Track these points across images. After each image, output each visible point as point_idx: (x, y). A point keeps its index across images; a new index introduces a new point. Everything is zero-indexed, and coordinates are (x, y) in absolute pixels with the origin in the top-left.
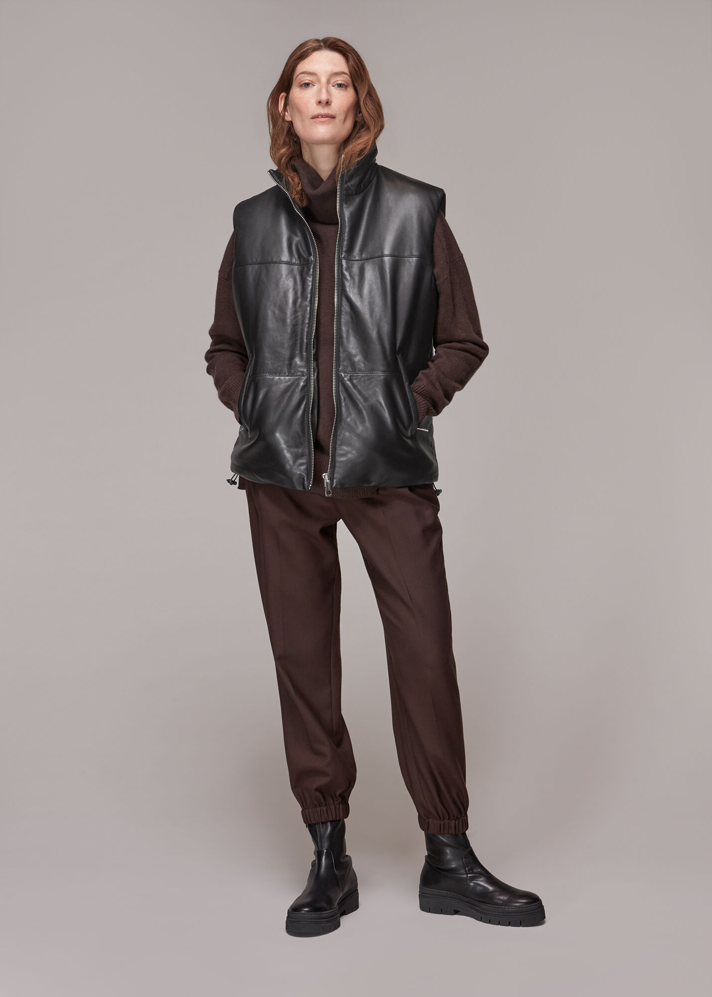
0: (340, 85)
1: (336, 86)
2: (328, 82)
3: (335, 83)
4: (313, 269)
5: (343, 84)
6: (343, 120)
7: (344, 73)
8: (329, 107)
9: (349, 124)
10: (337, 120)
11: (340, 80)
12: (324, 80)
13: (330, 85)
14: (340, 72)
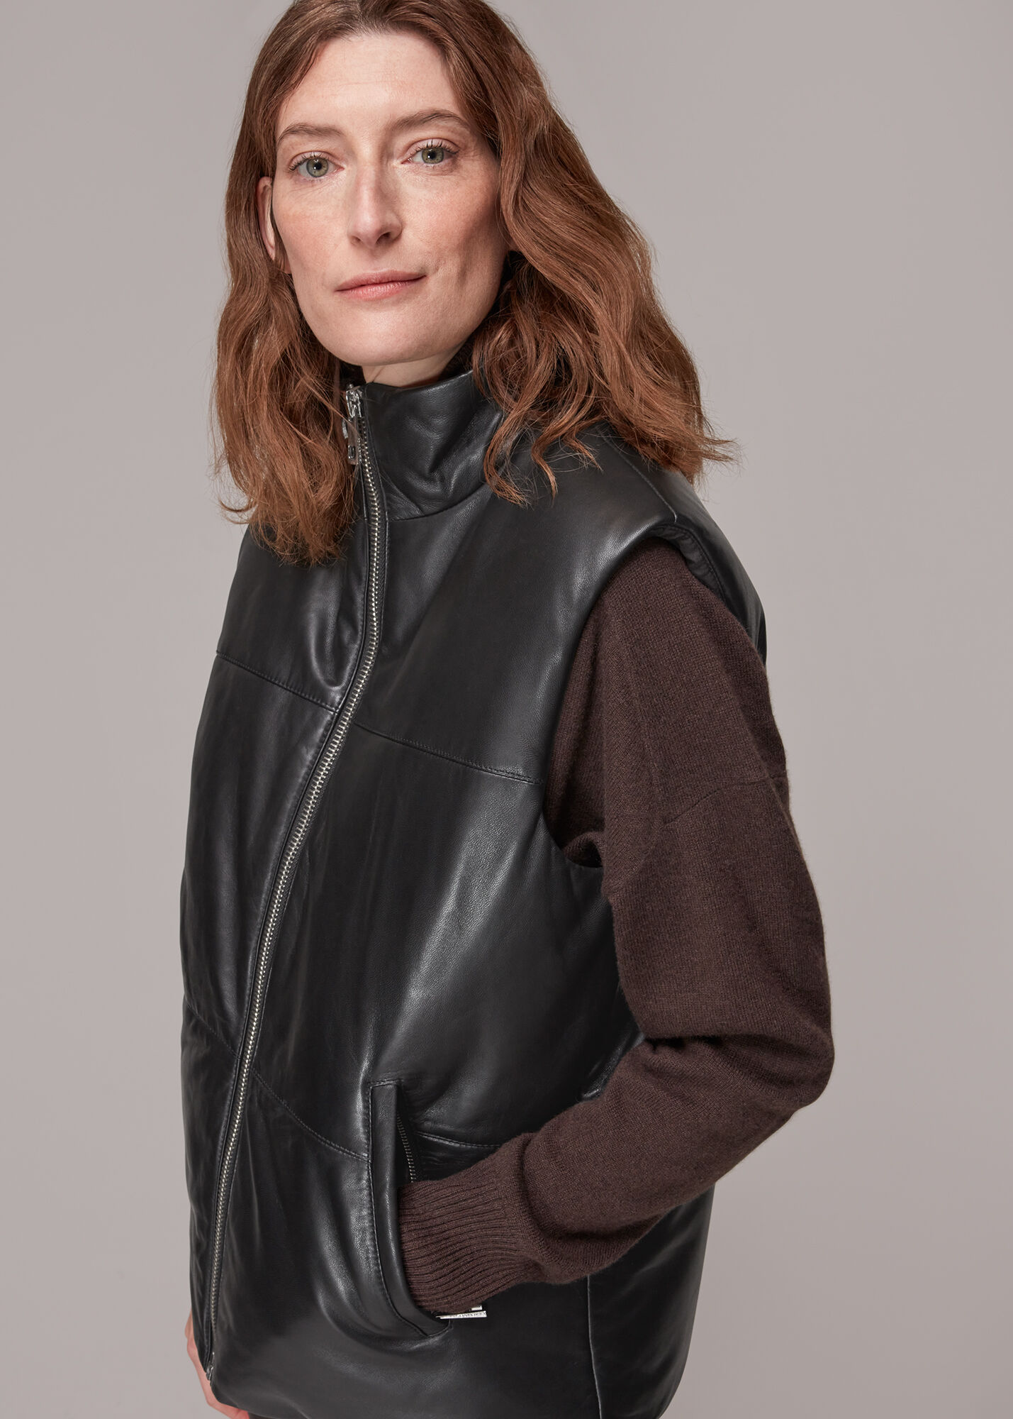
0: (432, 154)
1: (419, 158)
2: (385, 153)
3: (413, 150)
4: (326, 730)
5: (441, 149)
6: (454, 280)
7: (437, 115)
8: (395, 246)
9: (481, 283)
10: (433, 285)
11: (430, 135)
12: (367, 149)
13: (396, 163)
14: (421, 113)
